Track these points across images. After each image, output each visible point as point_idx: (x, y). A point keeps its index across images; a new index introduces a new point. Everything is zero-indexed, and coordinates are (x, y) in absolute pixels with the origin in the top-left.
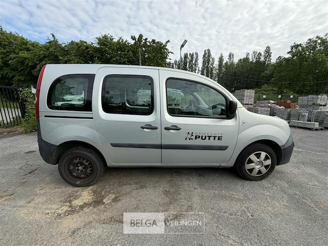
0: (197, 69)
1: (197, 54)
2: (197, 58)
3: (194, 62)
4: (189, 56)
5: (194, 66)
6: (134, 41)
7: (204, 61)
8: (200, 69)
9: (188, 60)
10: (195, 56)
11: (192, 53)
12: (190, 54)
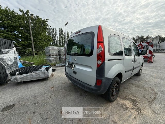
0: (57, 37)
1: (56, 29)
2: (56, 31)
3: (54, 33)
4: (51, 30)
5: (55, 35)
6: (22, 13)
7: (60, 34)
8: (58, 37)
9: (51, 32)
10: (55, 30)
11: (53, 28)
12: (52, 29)
